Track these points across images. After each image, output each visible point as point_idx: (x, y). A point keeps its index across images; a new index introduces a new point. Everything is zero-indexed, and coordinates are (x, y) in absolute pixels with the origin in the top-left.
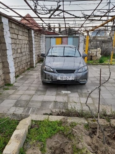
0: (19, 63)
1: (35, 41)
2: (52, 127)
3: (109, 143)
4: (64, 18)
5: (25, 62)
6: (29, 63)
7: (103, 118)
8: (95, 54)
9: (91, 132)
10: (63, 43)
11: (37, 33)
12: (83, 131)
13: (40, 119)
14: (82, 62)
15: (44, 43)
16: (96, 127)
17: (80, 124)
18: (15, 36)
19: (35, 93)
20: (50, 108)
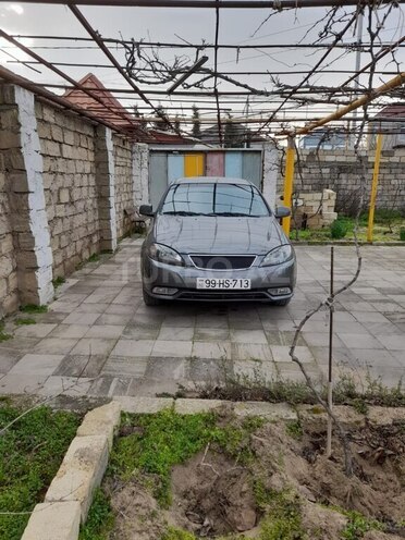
0: (63, 237)
1: (116, 165)
2: (187, 433)
3: (363, 477)
4: (216, 94)
5: (82, 232)
6: (95, 239)
7: (346, 404)
8: (315, 210)
9: (308, 444)
10: (208, 173)
11: (120, 138)
12: (285, 440)
13: (146, 411)
14: (274, 234)
15: (145, 172)
16: (323, 429)
17: (274, 422)
18: (53, 149)
19: (124, 333)
20: (176, 377)
